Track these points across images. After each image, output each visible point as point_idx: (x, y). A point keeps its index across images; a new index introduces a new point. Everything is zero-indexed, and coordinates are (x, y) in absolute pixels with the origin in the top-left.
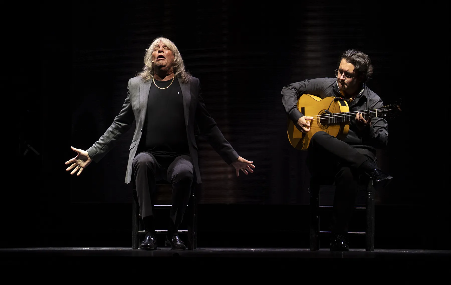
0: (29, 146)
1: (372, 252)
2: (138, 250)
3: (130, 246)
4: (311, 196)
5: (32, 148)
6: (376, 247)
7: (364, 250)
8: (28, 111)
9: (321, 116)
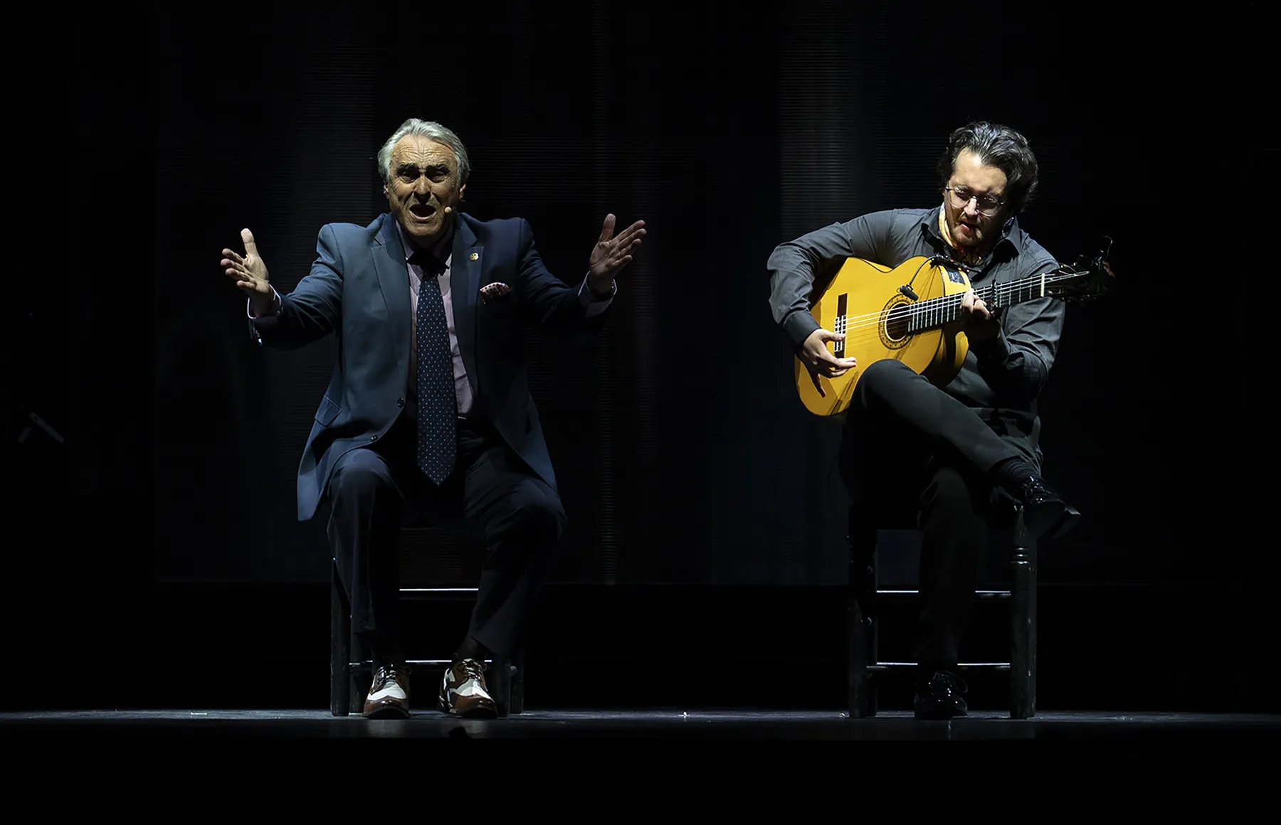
0: (33, 415)
1: (1029, 719)
2: (349, 718)
3: (325, 707)
4: (852, 562)
5: (41, 423)
6: (1041, 707)
7: (1004, 716)
8: (31, 314)
9: (891, 312)
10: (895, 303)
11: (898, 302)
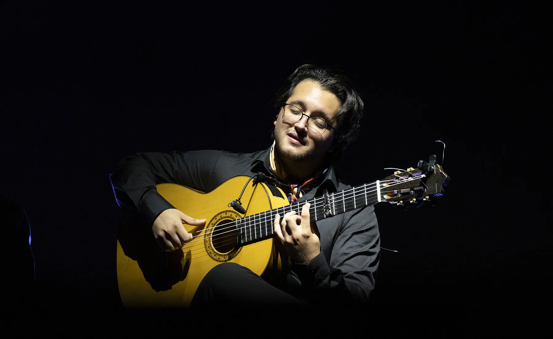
9: (216, 229)
10: (219, 220)
11: (222, 218)
